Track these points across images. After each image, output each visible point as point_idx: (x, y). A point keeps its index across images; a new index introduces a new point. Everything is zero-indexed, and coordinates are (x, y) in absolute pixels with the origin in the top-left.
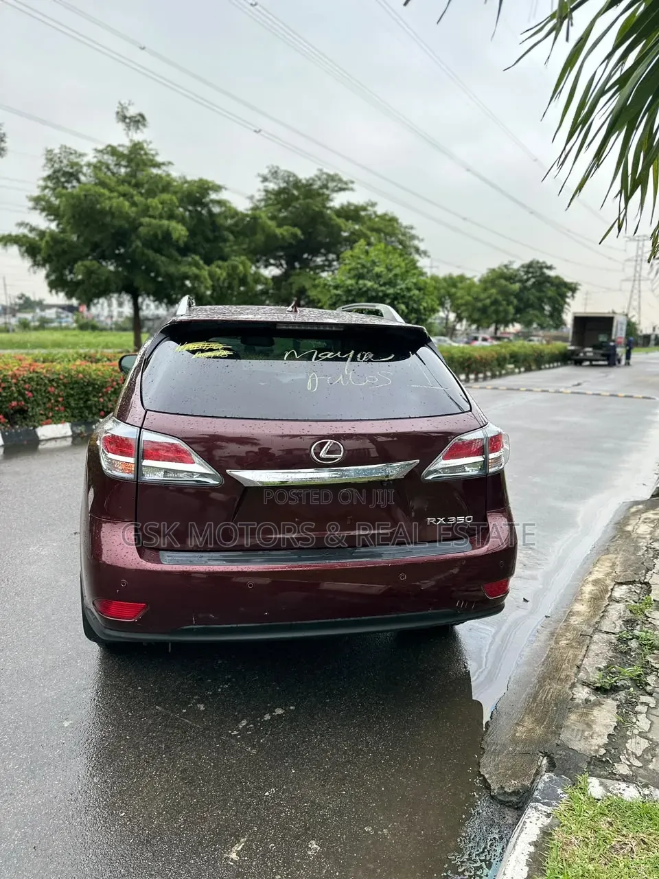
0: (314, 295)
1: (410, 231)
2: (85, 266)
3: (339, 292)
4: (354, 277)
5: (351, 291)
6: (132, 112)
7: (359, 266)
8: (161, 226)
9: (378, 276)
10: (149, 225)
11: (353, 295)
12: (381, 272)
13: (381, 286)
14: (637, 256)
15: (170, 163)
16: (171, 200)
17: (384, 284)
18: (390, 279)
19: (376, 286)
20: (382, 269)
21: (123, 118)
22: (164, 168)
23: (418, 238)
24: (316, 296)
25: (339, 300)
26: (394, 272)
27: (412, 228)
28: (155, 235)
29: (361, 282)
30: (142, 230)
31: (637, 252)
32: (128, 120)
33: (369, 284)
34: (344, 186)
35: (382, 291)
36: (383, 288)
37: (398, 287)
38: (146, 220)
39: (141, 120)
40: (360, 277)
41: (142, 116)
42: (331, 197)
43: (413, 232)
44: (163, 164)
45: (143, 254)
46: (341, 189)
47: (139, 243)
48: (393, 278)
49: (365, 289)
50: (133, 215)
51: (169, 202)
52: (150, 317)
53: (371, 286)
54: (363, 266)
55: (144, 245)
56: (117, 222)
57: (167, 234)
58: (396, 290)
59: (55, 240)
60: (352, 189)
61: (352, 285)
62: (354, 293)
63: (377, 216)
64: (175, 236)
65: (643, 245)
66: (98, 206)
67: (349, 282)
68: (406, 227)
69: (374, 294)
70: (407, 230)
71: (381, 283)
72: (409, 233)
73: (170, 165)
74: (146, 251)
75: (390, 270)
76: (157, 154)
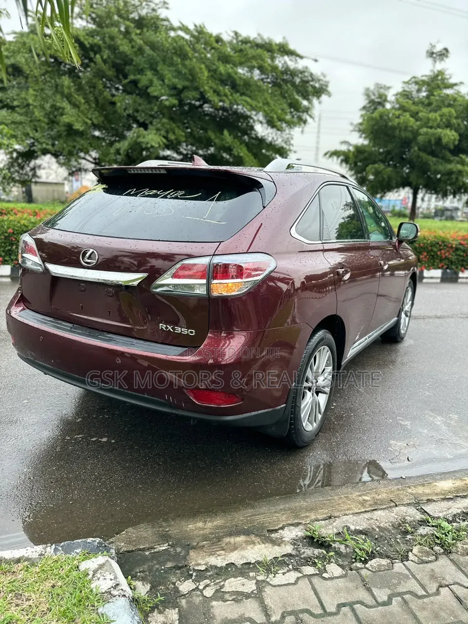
2: (375, 168)
6: (439, 48)
8: (434, 134)
10: (426, 134)
15: (462, 83)
16: (450, 112)
21: (431, 54)
22: (456, 88)
28: (430, 141)
30: (420, 139)
32: (434, 56)
38: (425, 130)
39: (445, 53)
41: (446, 50)
44: (456, 84)
45: (419, 157)
47: (416, 148)
50: (415, 127)
51: (448, 114)
52: (450, 208)
55: (419, 149)
56: (403, 134)
57: (439, 140)
59: (359, 150)
64: (445, 140)
66: (390, 124)
73: (462, 85)
74: (421, 154)
76: (450, 77)
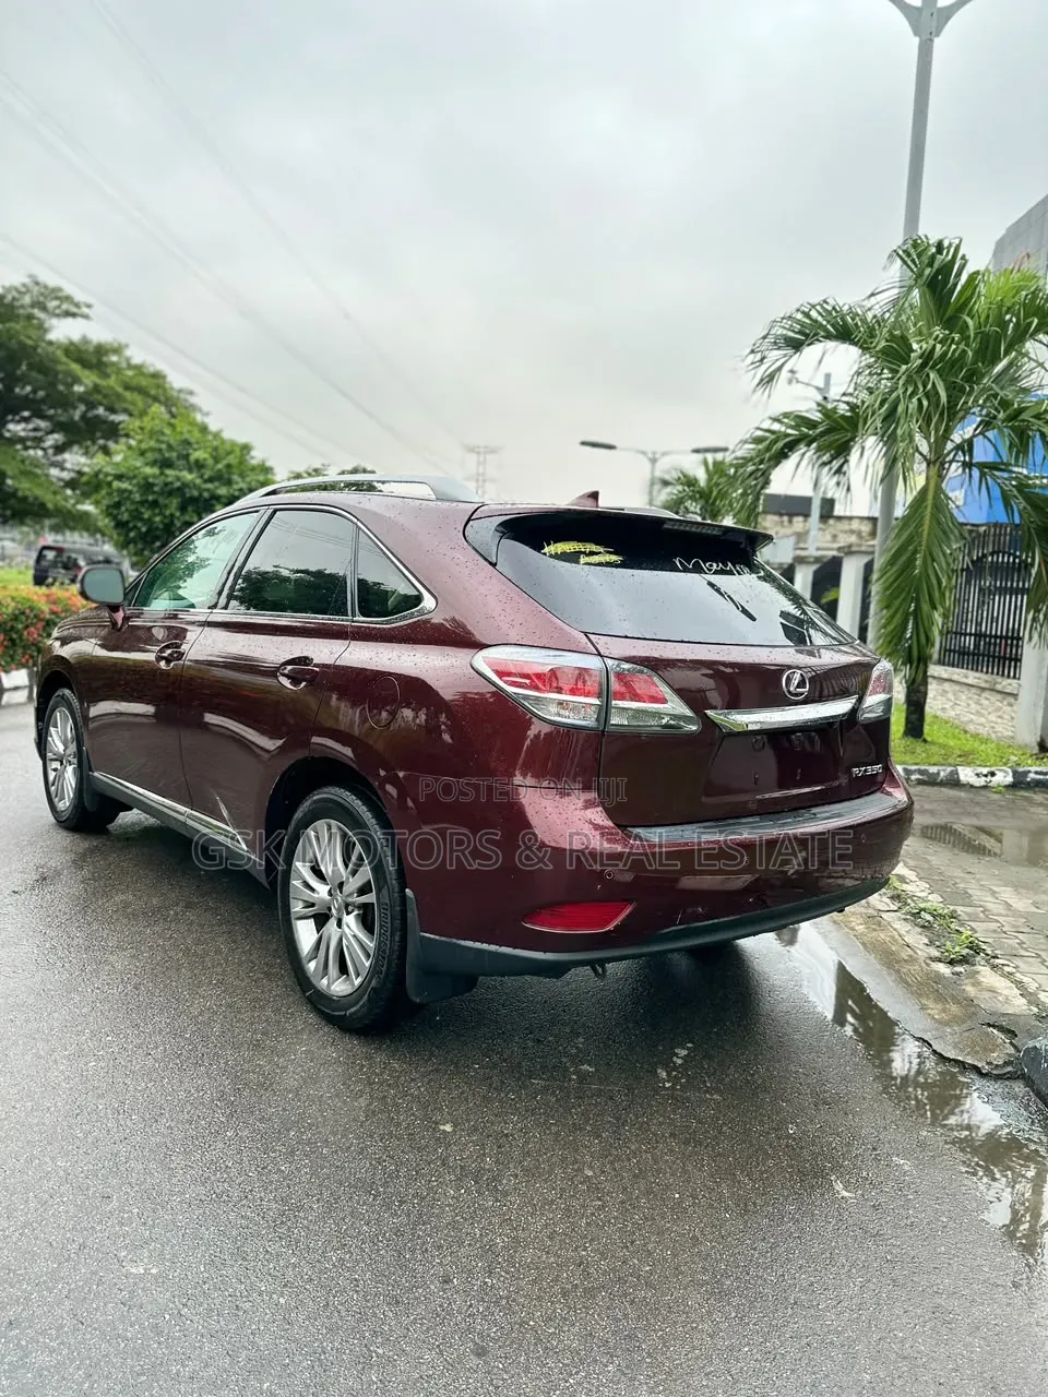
0: (24, 490)
1: (188, 397)
3: (125, 485)
4: (154, 463)
5: (152, 485)
7: (164, 446)
9: (199, 465)
11: (154, 493)
12: (205, 459)
13: (206, 481)
14: (478, 474)
17: (210, 480)
18: (220, 470)
19: (198, 481)
20: (207, 456)
23: (200, 410)
24: (30, 490)
25: (128, 498)
26: (225, 462)
27: (191, 393)
29: (169, 472)
31: (478, 469)
33: (188, 477)
34: (74, 310)
35: (208, 490)
36: (209, 486)
37: (235, 487)
40: (166, 464)
42: (46, 325)
43: (193, 400)
46: (68, 314)
48: (224, 470)
49: (178, 484)
53: (192, 481)
54: (170, 447)
58: (231, 491)
60: (86, 317)
61: (154, 476)
62: (156, 489)
63: (130, 367)
65: (485, 459)
67: (148, 470)
68: (180, 391)
69: (196, 493)
70: (182, 396)
71: (206, 477)
72: (186, 400)
75: (217, 460)
